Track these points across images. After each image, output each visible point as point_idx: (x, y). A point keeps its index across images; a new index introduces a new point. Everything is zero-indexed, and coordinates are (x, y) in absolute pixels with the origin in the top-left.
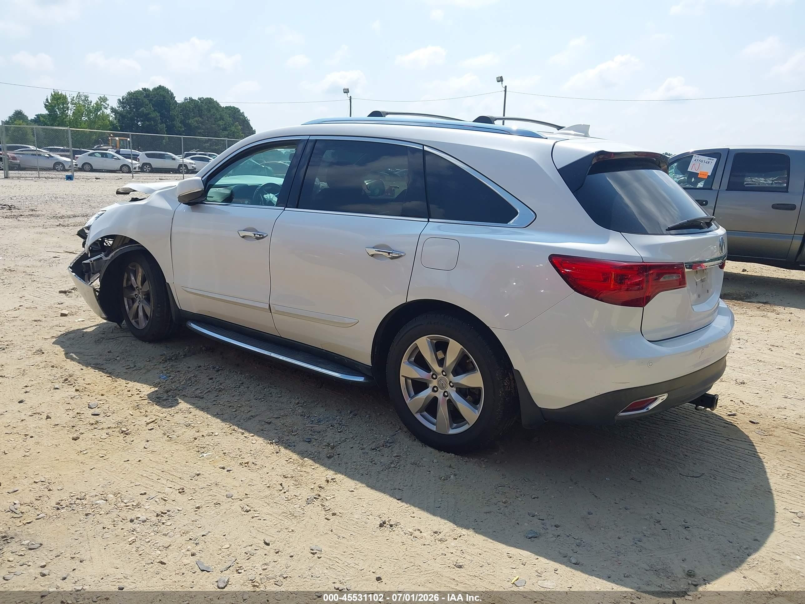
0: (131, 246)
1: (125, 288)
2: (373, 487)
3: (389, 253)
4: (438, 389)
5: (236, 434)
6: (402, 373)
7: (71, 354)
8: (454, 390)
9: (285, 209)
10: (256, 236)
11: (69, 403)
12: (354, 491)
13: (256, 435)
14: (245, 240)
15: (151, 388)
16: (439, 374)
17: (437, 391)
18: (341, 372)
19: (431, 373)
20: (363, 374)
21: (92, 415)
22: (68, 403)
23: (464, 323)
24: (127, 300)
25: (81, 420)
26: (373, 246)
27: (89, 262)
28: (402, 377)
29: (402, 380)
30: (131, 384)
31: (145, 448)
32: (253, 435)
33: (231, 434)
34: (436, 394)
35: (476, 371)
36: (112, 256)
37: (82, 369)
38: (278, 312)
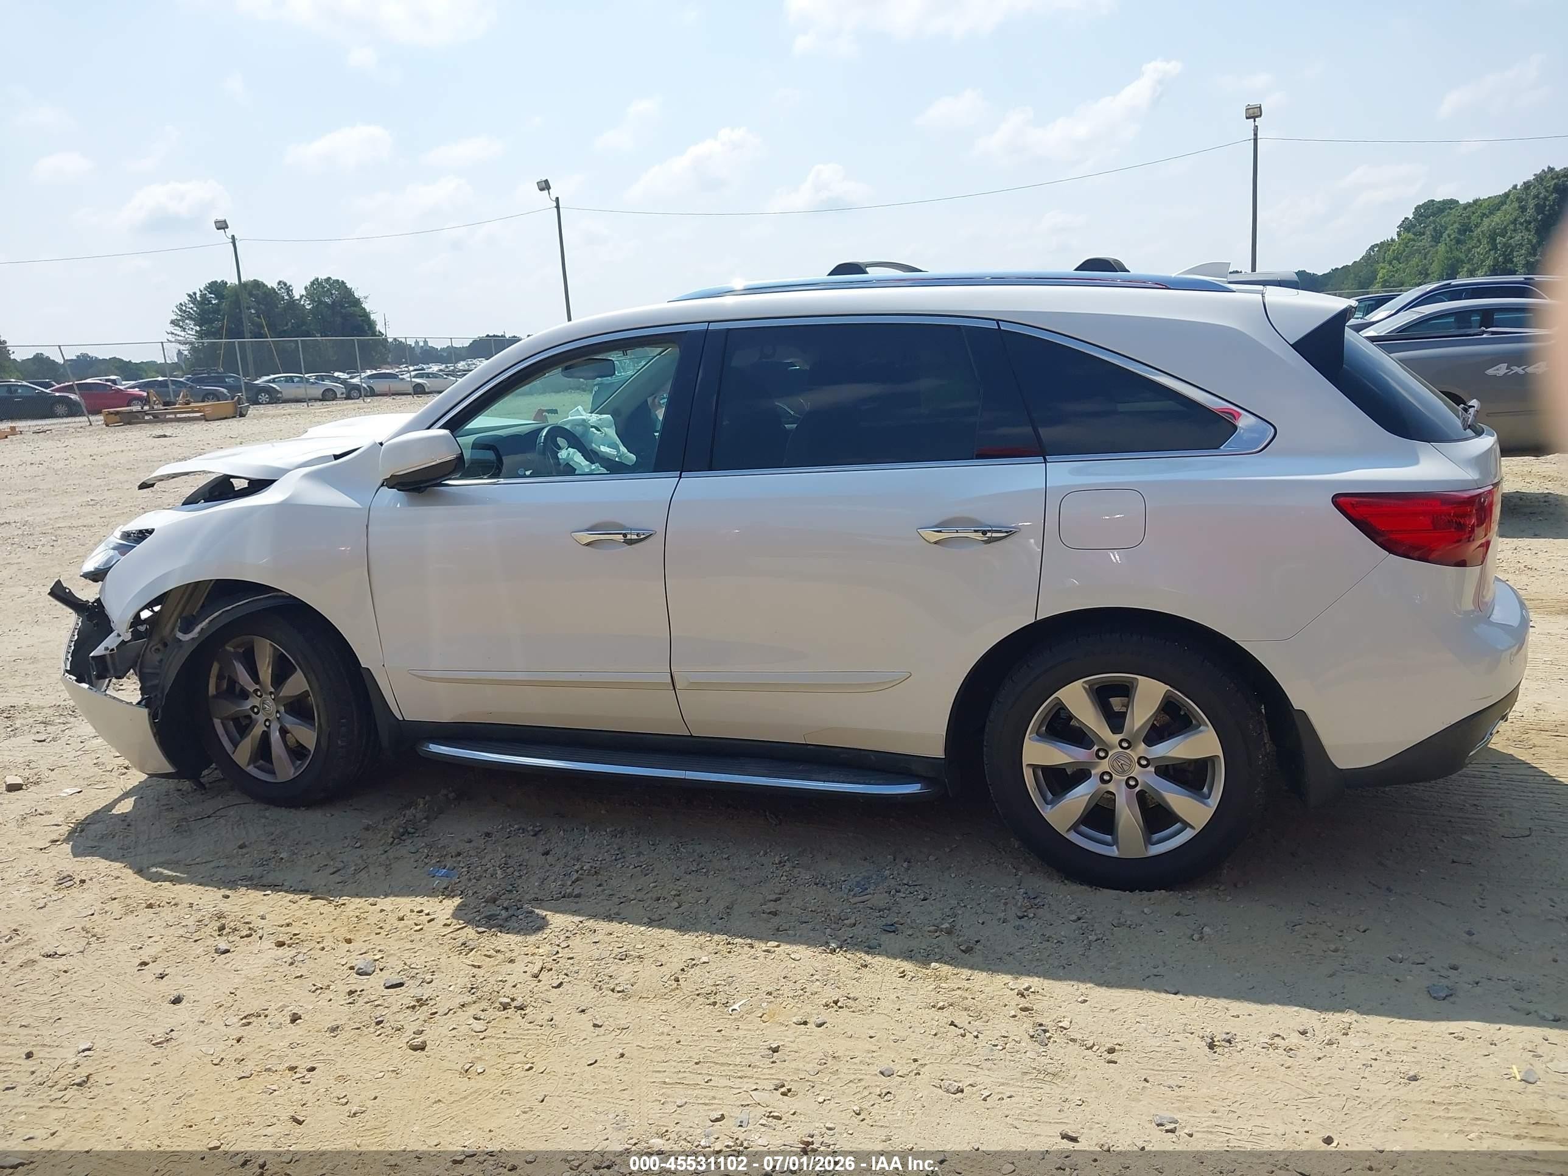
0: (254, 600)
1: (214, 697)
2: (1109, 985)
3: (984, 533)
4: (1111, 776)
5: (738, 949)
6: (1026, 760)
7: (154, 870)
8: (1151, 772)
9: (681, 475)
10: (629, 537)
11: (302, 976)
12: (1087, 1001)
13: (783, 942)
14: (593, 549)
15: (441, 902)
16: (1112, 748)
17: (1109, 781)
18: (872, 782)
19: (1096, 748)
20: (917, 776)
21: (387, 988)
22: (299, 975)
23: (1167, 643)
24: (222, 723)
25: (379, 1005)
26: (934, 524)
27: (103, 653)
28: (1028, 768)
29: (1028, 774)
30: (386, 903)
31: (595, 1026)
32: (777, 943)
33: (730, 952)
34: (1111, 787)
35: (1202, 728)
36: (202, 629)
37: (227, 897)
38: (697, 687)
